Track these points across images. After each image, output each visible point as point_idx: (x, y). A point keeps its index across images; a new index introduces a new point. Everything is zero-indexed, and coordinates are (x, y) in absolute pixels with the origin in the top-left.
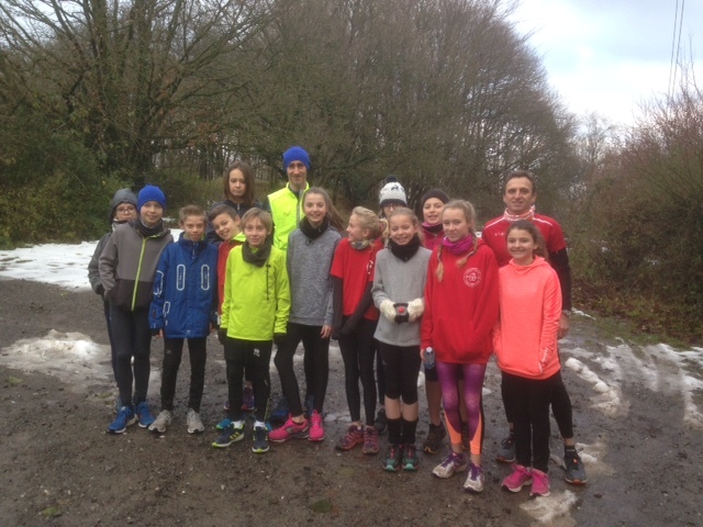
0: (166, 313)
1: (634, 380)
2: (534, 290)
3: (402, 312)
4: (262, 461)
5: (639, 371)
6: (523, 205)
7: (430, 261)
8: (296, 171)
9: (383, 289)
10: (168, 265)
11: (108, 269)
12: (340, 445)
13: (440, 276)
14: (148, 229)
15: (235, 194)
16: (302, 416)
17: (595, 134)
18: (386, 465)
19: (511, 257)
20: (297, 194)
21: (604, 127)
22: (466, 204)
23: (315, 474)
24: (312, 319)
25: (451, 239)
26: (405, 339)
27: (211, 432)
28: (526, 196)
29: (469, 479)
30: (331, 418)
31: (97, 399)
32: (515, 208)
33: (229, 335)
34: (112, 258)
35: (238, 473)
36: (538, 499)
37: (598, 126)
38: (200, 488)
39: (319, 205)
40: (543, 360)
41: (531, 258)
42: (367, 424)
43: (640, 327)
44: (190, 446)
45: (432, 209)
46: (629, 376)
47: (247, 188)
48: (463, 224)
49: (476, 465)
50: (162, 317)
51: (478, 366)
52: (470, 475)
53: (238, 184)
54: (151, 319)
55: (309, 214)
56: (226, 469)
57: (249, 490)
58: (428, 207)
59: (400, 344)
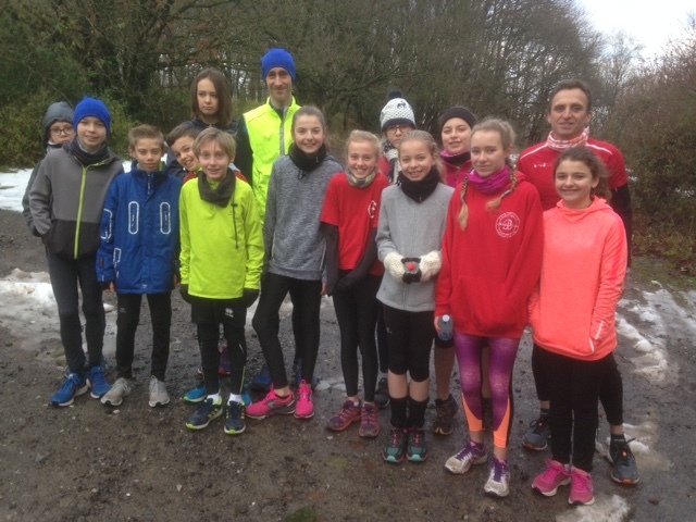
0: (116, 262)
1: (679, 336)
2: (590, 243)
3: (412, 269)
4: (234, 446)
5: (684, 324)
6: (573, 127)
7: (451, 203)
8: (278, 81)
9: (390, 238)
10: (117, 201)
11: (41, 206)
12: (331, 425)
13: (464, 223)
14: (88, 155)
15: (205, 111)
16: (287, 388)
17: (621, 54)
18: (387, 455)
19: (559, 198)
20: (281, 113)
21: (631, 47)
22: (505, 124)
23: (299, 467)
24: (303, 272)
25: (481, 174)
26: (417, 302)
27: (178, 405)
28: (577, 115)
29: (491, 480)
30: (324, 385)
31: (49, 358)
32: (562, 131)
33: (190, 292)
34: (45, 193)
35: (202, 465)
36: (580, 509)
37: (624, 46)
38: (151, 489)
39: (315, 131)
40: (597, 337)
41: (588, 200)
42: (366, 399)
43: (678, 268)
44: (149, 425)
45: (453, 134)
46: (673, 330)
47: (221, 103)
48: (499, 152)
49: (501, 461)
50: (112, 267)
51: (509, 341)
52: (492, 474)
53: (207, 99)
54: (98, 269)
55: (302, 142)
56: (188, 459)
57: (212, 491)
58: (449, 131)
59: (409, 308)
